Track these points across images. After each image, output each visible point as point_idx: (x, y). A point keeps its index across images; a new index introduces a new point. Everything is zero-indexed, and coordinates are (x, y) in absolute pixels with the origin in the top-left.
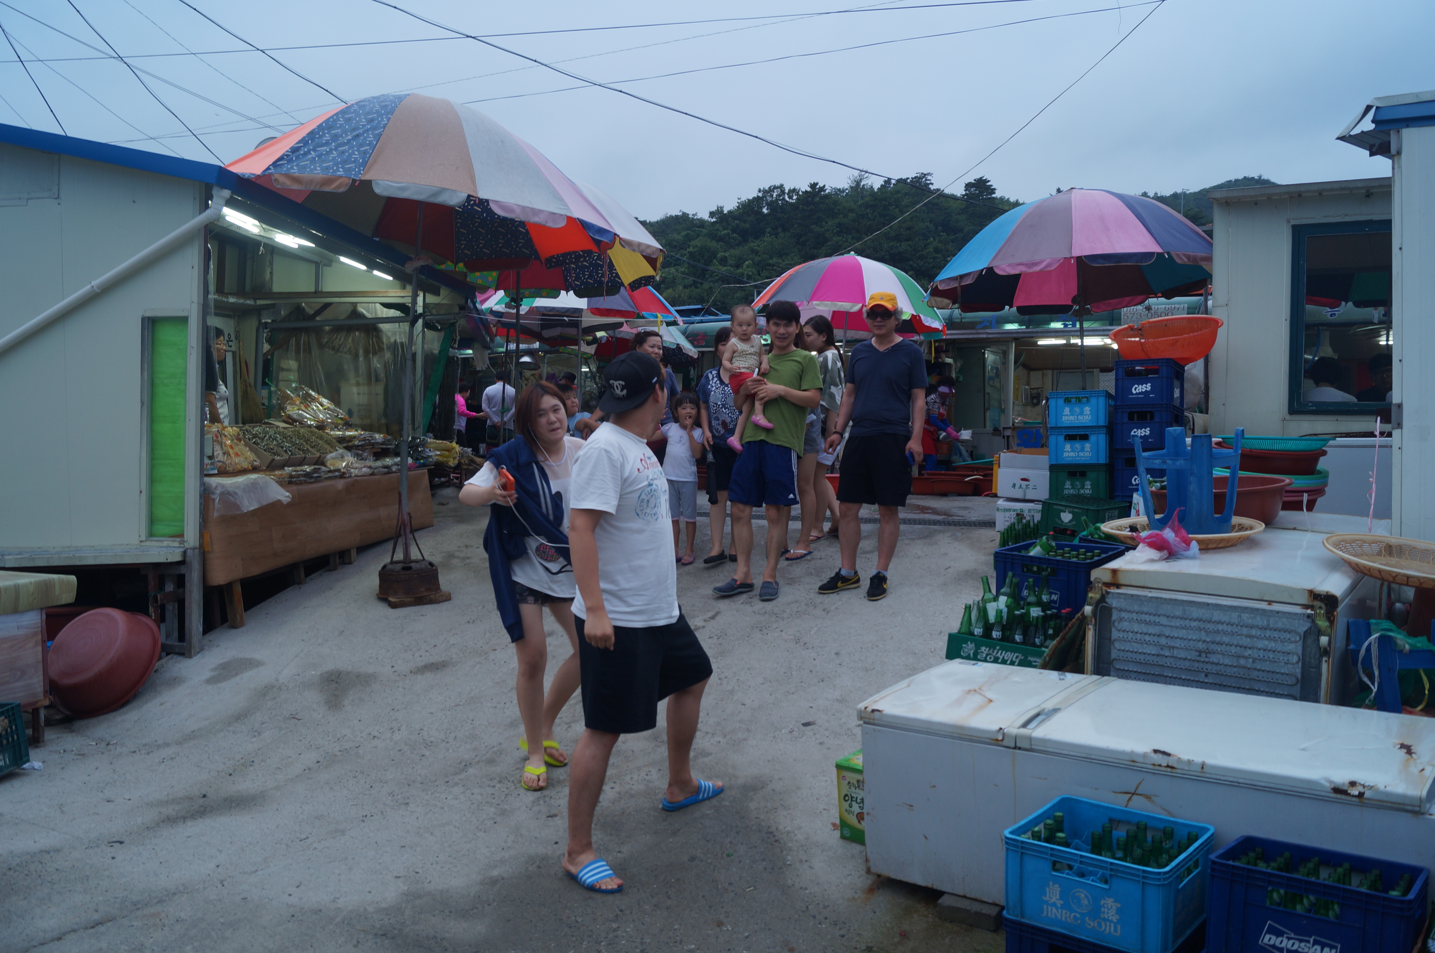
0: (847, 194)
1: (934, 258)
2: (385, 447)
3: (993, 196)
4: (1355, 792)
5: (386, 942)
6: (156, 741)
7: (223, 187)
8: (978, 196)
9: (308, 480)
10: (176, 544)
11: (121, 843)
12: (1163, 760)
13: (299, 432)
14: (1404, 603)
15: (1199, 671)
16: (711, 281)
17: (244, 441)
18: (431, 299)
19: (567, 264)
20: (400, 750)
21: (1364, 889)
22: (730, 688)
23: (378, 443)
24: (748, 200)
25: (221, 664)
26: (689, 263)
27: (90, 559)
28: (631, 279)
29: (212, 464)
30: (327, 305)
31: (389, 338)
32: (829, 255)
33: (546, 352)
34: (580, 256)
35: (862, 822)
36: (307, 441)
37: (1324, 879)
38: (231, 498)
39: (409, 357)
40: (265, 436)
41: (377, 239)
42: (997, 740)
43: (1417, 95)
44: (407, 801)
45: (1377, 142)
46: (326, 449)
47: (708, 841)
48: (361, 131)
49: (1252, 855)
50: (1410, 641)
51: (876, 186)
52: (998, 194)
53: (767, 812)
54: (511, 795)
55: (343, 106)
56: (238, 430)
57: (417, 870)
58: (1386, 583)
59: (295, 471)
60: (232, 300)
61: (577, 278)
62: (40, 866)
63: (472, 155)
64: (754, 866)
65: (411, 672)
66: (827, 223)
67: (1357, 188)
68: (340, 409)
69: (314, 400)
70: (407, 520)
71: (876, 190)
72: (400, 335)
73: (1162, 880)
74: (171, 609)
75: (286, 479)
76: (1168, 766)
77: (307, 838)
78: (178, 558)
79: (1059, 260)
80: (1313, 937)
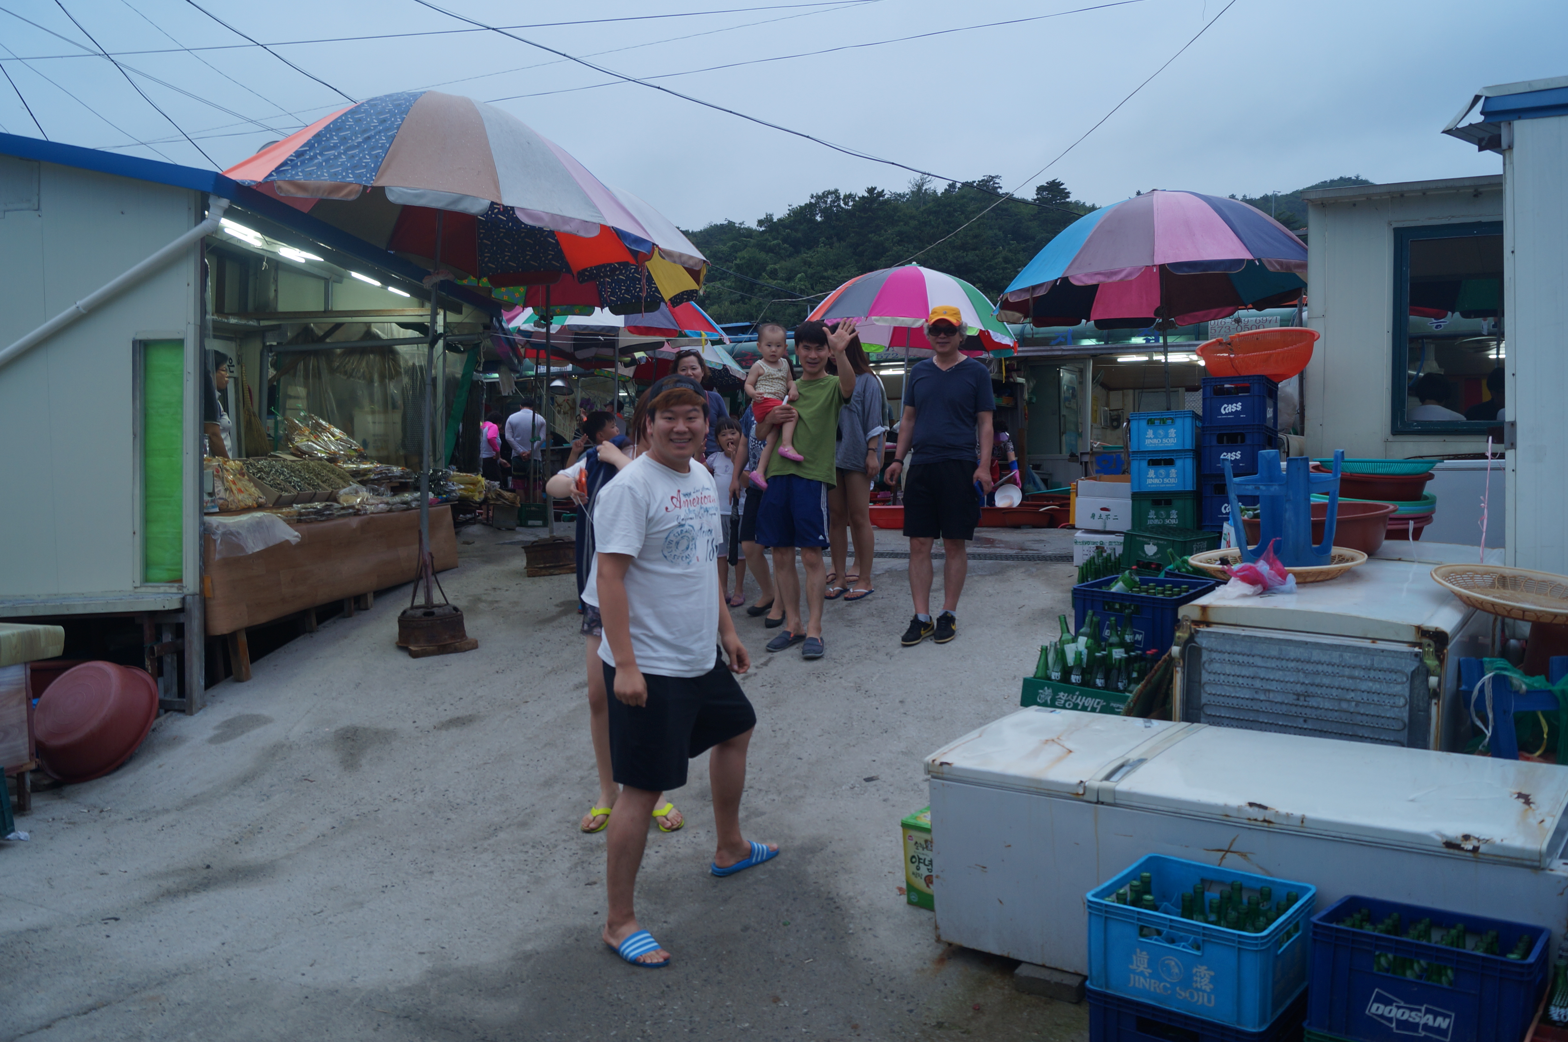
0: (908, 199)
1: (1004, 269)
2: (403, 480)
3: (1068, 200)
4: (1469, 846)
5: (410, 1024)
6: (155, 807)
7: (220, 195)
8: (1051, 200)
9: (320, 518)
10: (174, 590)
11: (116, 919)
12: (1259, 814)
13: (308, 466)
14: (1519, 640)
15: (1297, 716)
16: (761, 296)
17: (248, 476)
18: (452, 318)
19: (601, 277)
20: (423, 814)
21: (1479, 953)
22: (785, 740)
23: (396, 477)
24: (800, 206)
25: (226, 722)
26: (735, 277)
27: (79, 608)
28: (672, 294)
29: (213, 501)
30: (338, 326)
31: (406, 361)
32: (890, 266)
33: (580, 375)
34: (615, 269)
35: (930, 885)
36: (317, 475)
37: (1436, 943)
38: (234, 538)
39: (428, 381)
40: (271, 470)
41: (392, 252)
42: (1078, 794)
43: (1529, 83)
44: (431, 869)
45: (1487, 136)
46: (338, 484)
47: (763, 909)
48: (372, 133)
49: (1357, 916)
50: (1527, 680)
51: (940, 191)
52: (1072, 199)
53: (827, 877)
54: (546, 861)
55: (353, 105)
56: (241, 463)
57: (443, 945)
58: (1499, 618)
59: (304, 508)
60: (233, 321)
61: (613, 293)
62: (27, 947)
63: (495, 158)
64: (814, 935)
65: (435, 728)
66: (886, 231)
67: (1464, 187)
68: (354, 439)
69: (325, 430)
70: (428, 562)
71: (939, 194)
72: (419, 358)
73: (1259, 945)
74: (170, 662)
75: (295, 517)
76: (1265, 821)
77: (322, 911)
78: (176, 605)
79: (1141, 269)
80: (1425, 1006)
